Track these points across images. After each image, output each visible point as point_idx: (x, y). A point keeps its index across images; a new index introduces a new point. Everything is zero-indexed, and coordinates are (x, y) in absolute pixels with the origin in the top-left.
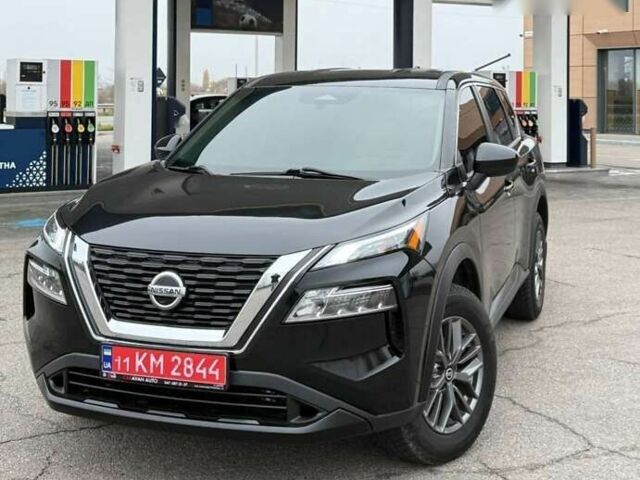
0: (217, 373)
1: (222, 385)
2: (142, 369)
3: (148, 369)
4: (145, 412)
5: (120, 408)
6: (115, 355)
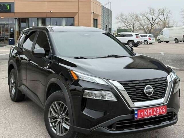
0: (164, 110)
1: (166, 113)
2: (146, 114)
3: (148, 114)
4: (143, 127)
5: (136, 129)
6: (139, 112)
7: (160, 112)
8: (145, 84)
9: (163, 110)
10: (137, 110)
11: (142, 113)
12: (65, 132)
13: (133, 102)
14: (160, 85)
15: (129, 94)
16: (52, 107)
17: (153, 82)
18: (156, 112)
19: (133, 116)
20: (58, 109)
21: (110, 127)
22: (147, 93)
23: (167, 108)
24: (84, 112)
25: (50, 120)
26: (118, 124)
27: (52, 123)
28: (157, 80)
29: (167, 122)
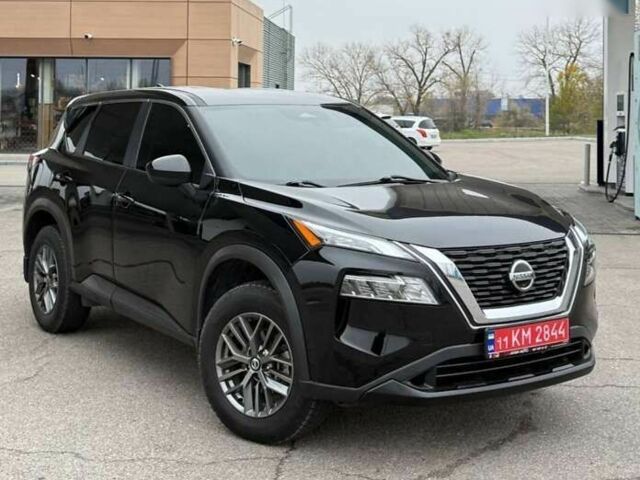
0: (563, 333)
1: (567, 340)
2: (517, 343)
3: (521, 342)
4: (507, 381)
5: (489, 385)
6: (497, 337)
7: (552, 338)
8: (511, 257)
9: (560, 332)
10: (492, 331)
11: (506, 339)
12: (272, 407)
13: (482, 307)
14: (550, 261)
15: (470, 286)
16: (229, 333)
17: (532, 250)
18: (541, 337)
19: (483, 350)
20: (250, 338)
21: (418, 381)
22: (518, 282)
23: (571, 325)
24: (343, 339)
25: (220, 373)
26: (440, 371)
27: (227, 381)
28: (541, 246)
29: (569, 368)
